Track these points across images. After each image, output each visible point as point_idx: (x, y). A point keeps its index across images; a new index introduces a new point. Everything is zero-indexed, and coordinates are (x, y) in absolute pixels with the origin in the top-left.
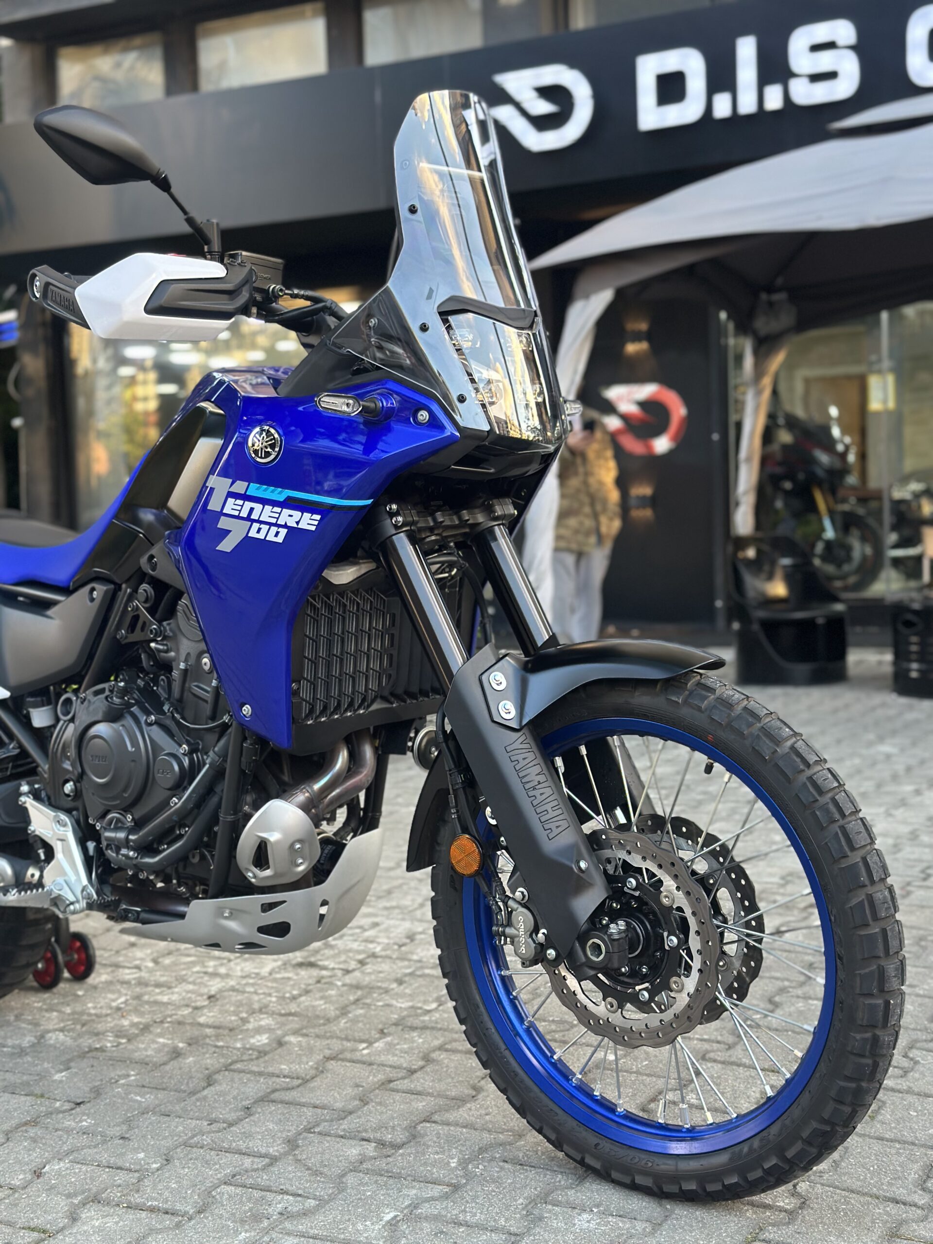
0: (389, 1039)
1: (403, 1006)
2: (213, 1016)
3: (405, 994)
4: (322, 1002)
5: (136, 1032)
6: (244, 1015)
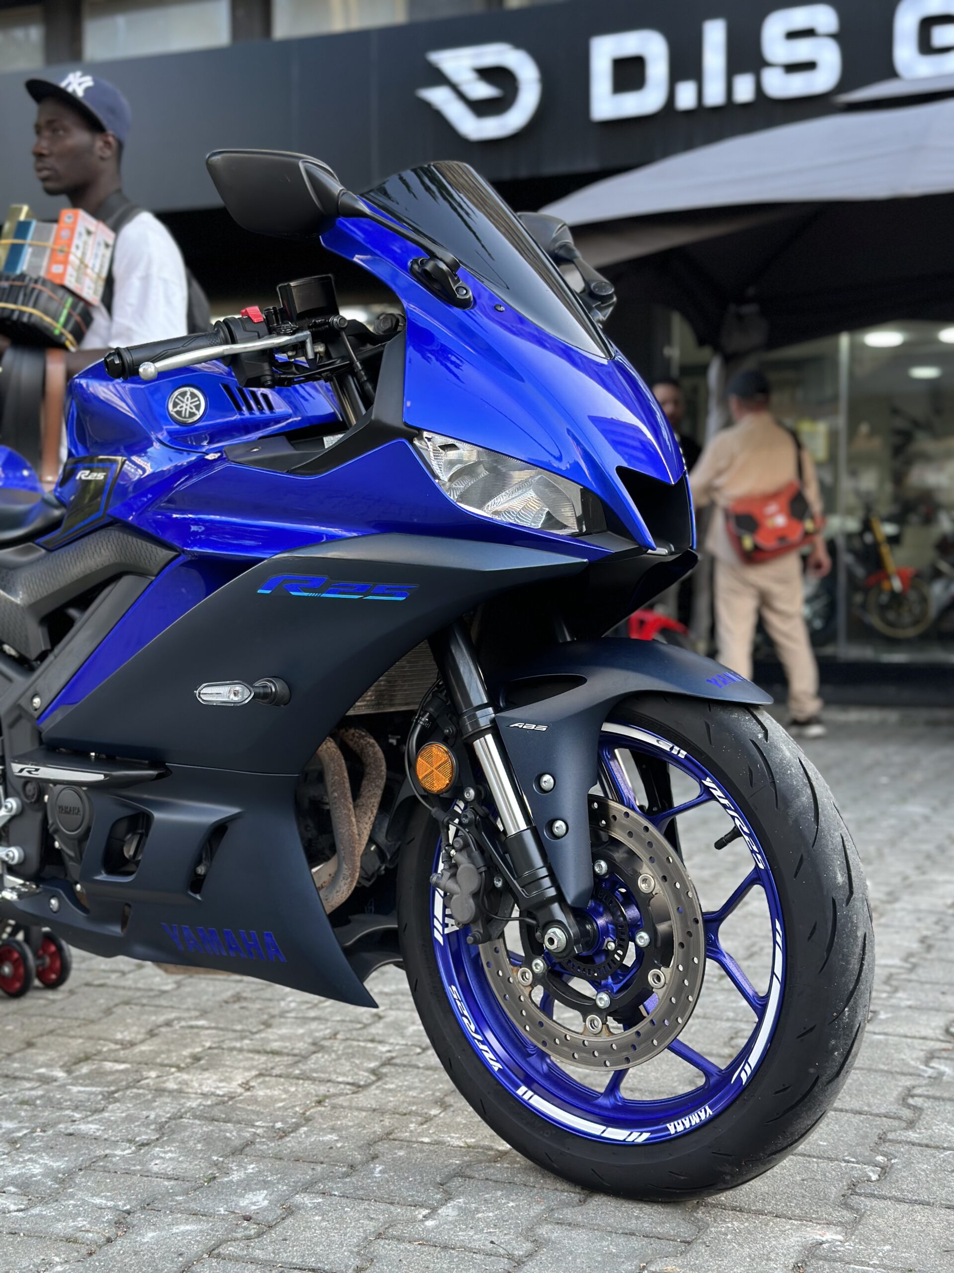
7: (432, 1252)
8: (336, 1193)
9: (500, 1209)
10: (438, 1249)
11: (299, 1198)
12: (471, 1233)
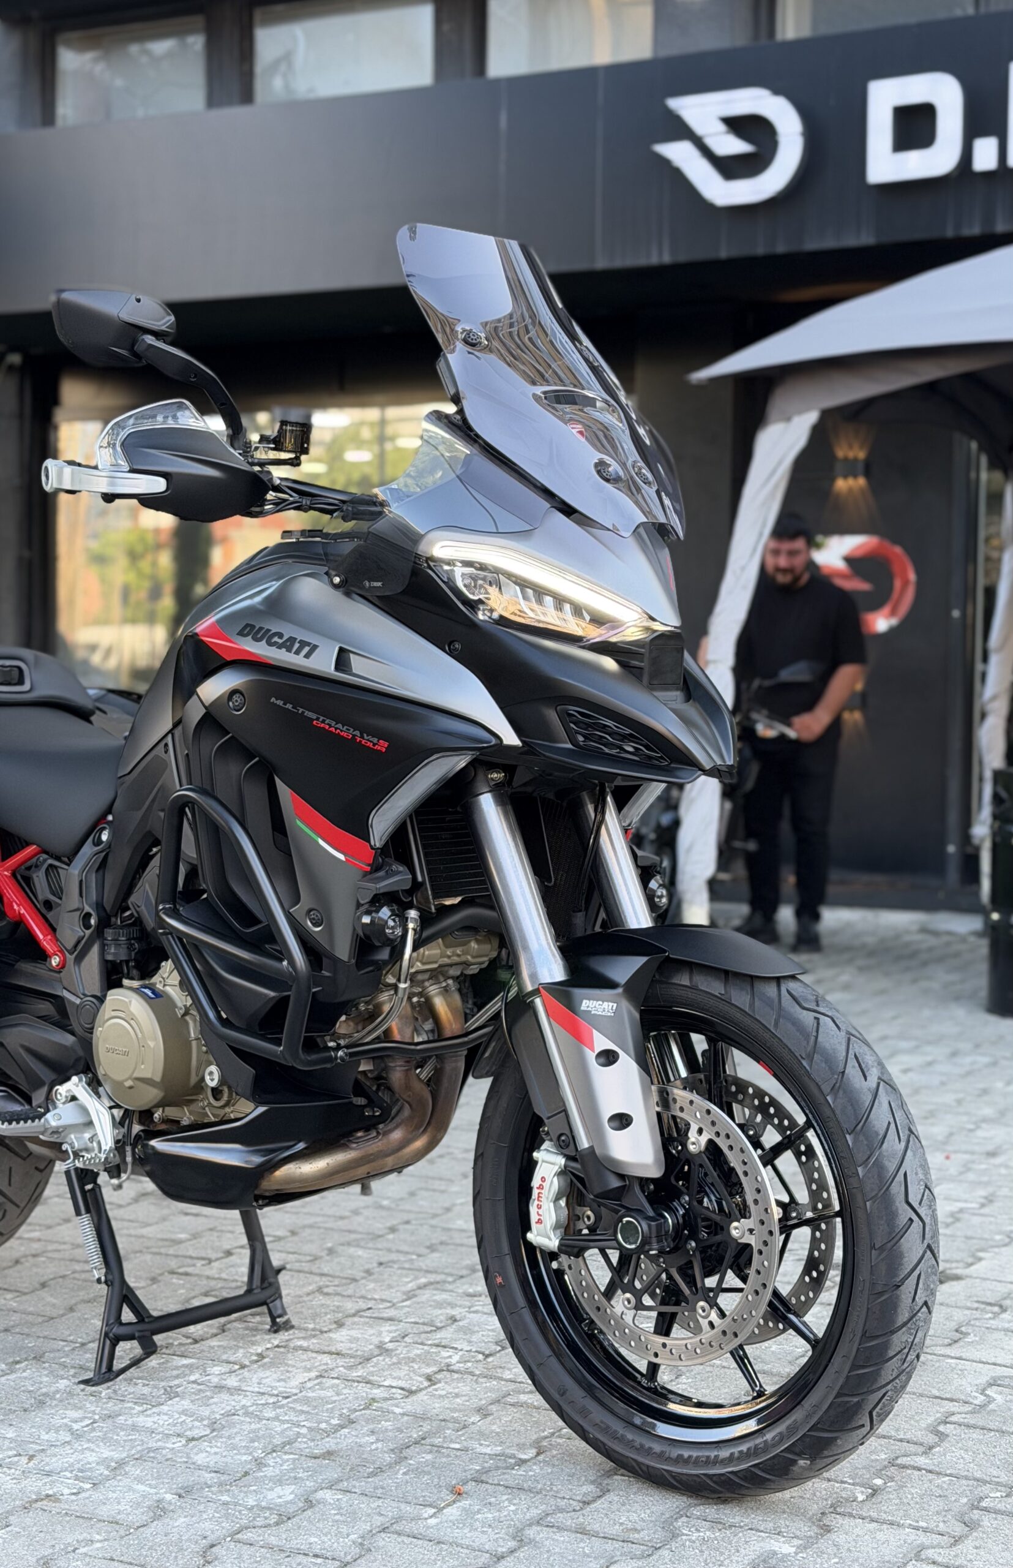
0: (465, 1503)
1: (488, 1450)
2: (216, 1453)
3: (492, 1432)
4: (372, 1439)
5: (106, 1473)
6: (259, 1453)
7: (425, 1545)
8: (357, 1491)
9: (499, 1511)
10: (431, 1543)
11: (320, 1494)
12: (465, 1531)
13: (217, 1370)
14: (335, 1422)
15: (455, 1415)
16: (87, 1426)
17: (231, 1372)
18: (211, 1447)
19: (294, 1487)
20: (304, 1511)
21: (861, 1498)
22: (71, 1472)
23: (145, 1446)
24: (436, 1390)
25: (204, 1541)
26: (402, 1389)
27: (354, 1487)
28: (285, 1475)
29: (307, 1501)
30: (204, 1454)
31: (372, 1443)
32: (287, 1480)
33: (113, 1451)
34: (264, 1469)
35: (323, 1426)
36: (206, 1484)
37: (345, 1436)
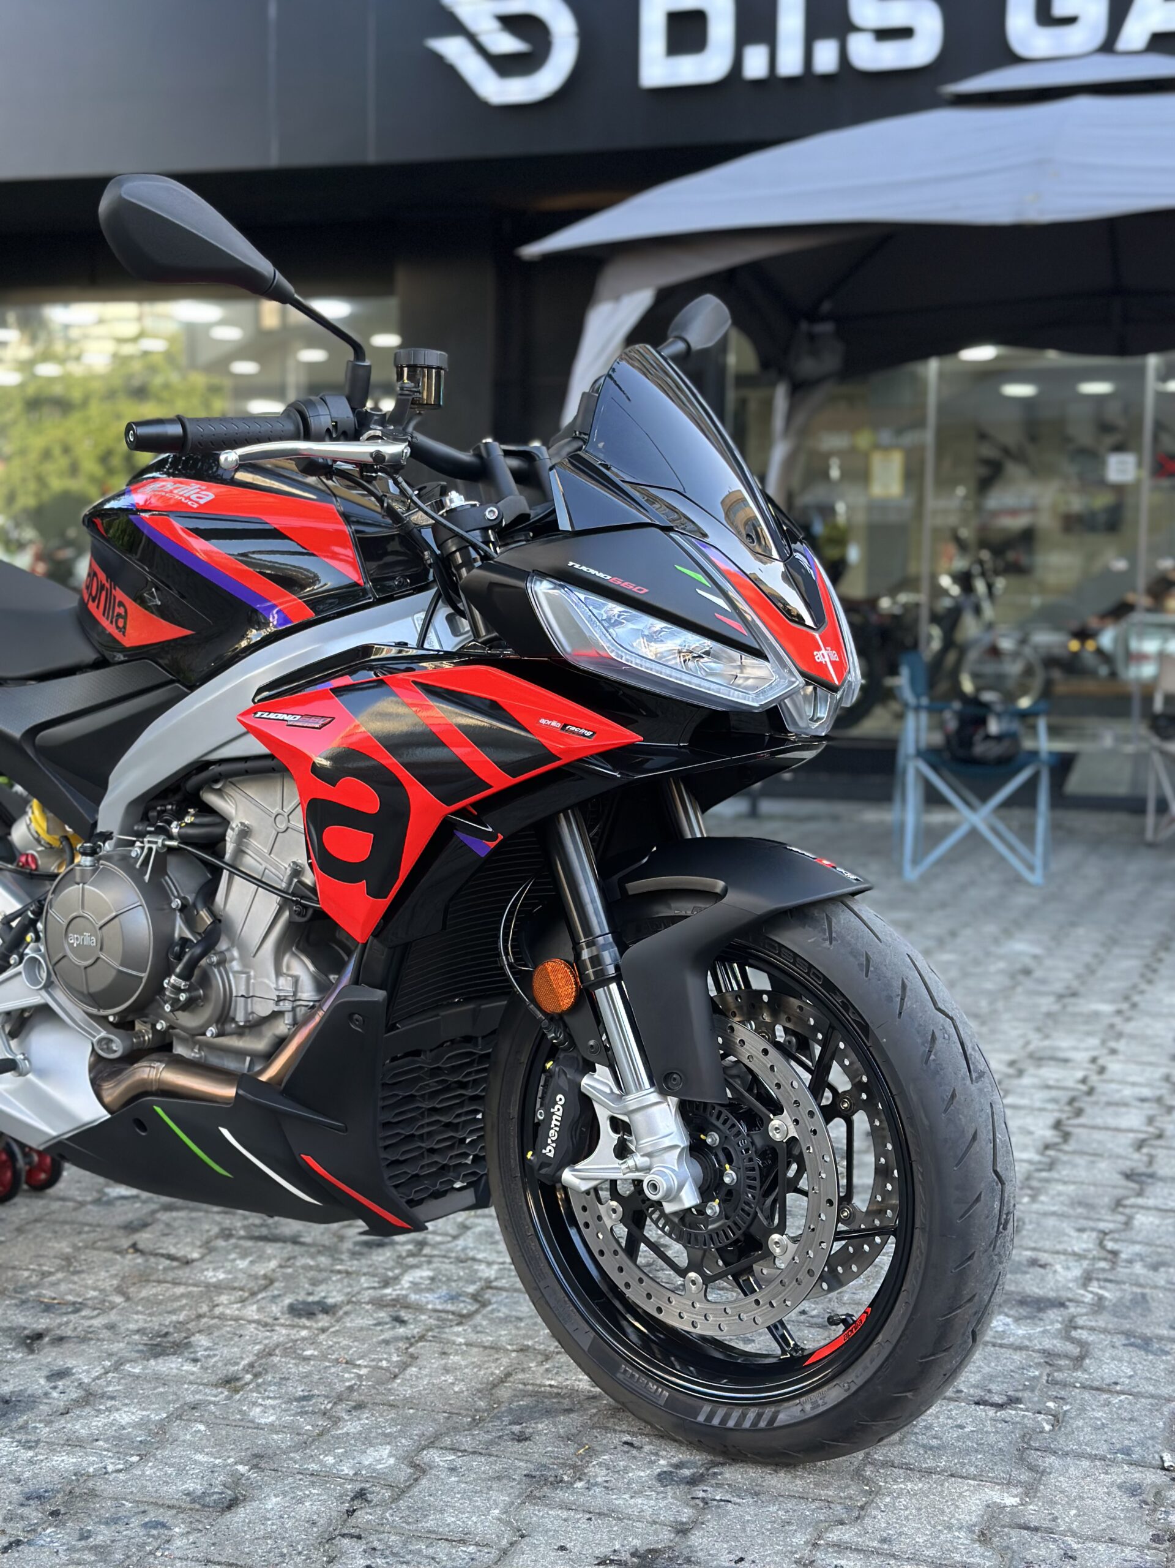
13: (224, 1299)
14: (395, 1358)
15: (530, 1343)
16: (98, 1378)
17: (243, 1301)
18: (263, 1399)
19: (388, 1447)
20: (416, 1480)
21: (1047, 1427)
22: (106, 1440)
23: (181, 1402)
24: (492, 1311)
25: (315, 1529)
26: (453, 1313)
27: (461, 1443)
28: (370, 1430)
29: (415, 1466)
30: (258, 1410)
31: (453, 1384)
32: (377, 1438)
33: (144, 1409)
34: (341, 1424)
35: (384, 1364)
36: (279, 1448)
37: (417, 1377)
